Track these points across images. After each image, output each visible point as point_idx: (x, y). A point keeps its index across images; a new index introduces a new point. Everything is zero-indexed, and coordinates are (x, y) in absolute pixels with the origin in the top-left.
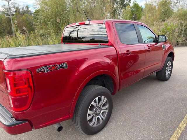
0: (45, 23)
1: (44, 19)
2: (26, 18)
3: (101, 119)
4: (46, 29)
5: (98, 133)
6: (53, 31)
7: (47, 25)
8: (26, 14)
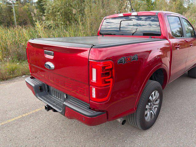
0: (54, 14)
1: (53, 9)
2: (28, 8)
3: (153, 114)
4: (54, 20)
5: (151, 128)
6: (62, 23)
7: (56, 16)
8: (28, 4)
